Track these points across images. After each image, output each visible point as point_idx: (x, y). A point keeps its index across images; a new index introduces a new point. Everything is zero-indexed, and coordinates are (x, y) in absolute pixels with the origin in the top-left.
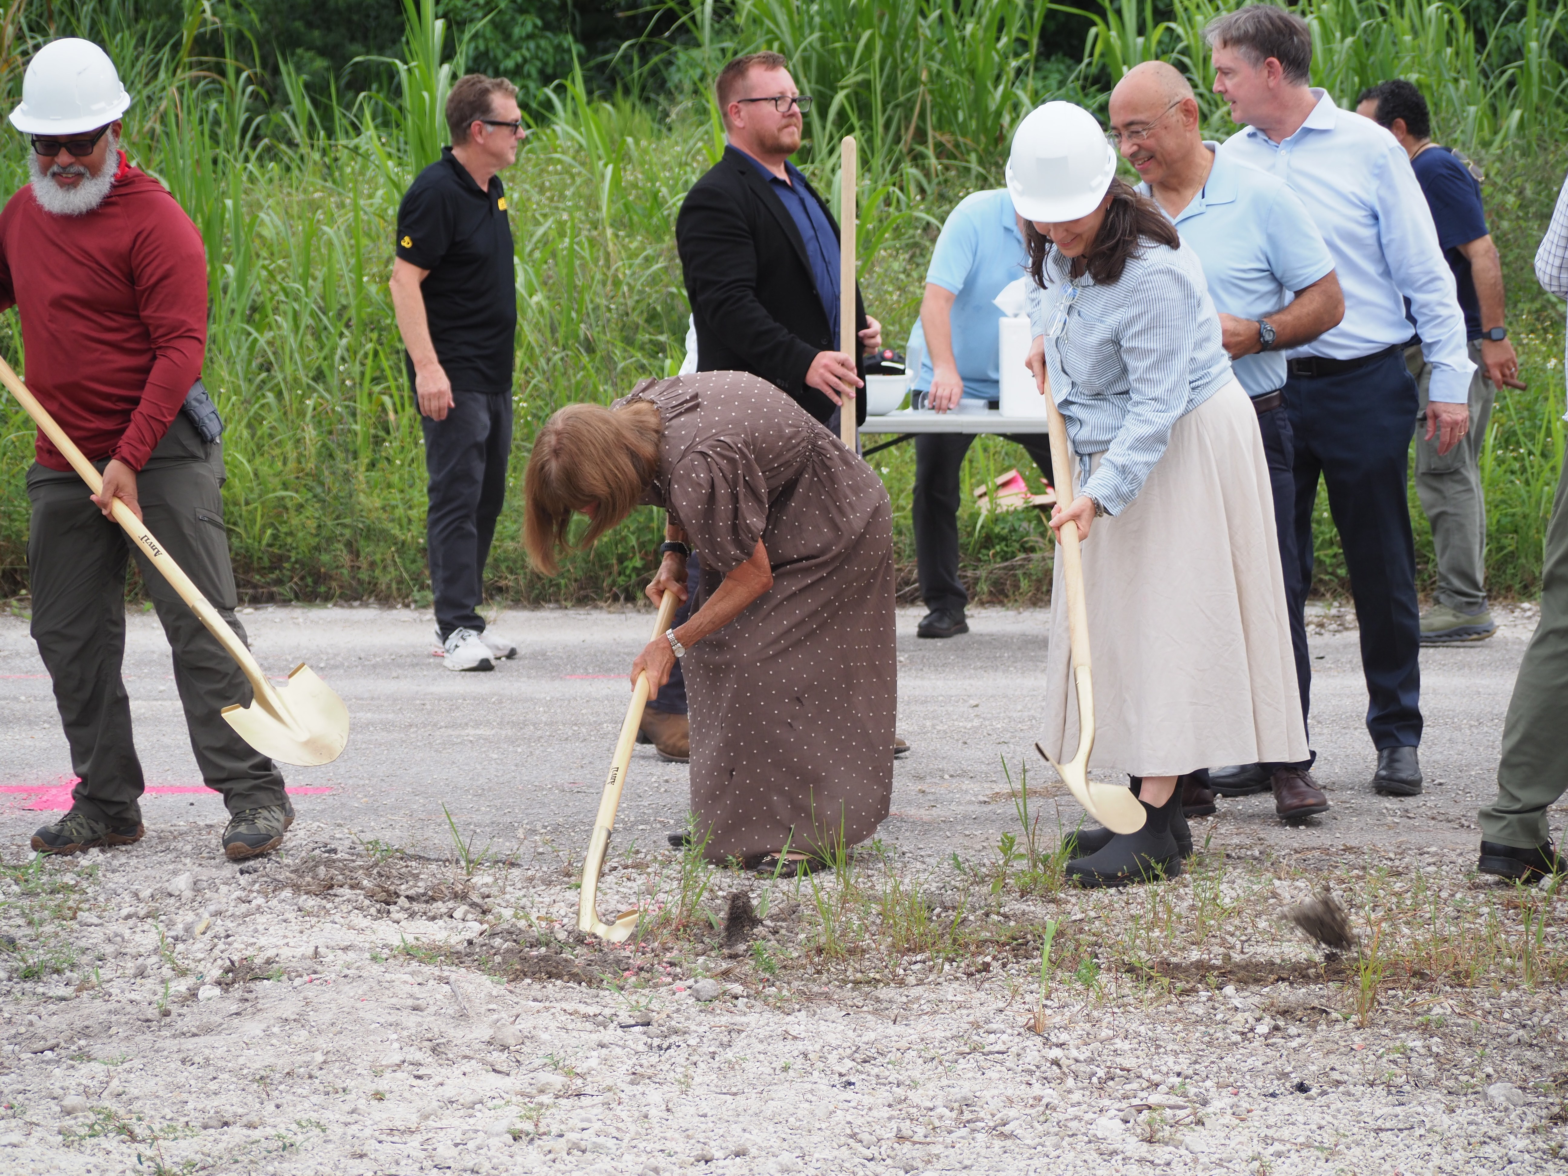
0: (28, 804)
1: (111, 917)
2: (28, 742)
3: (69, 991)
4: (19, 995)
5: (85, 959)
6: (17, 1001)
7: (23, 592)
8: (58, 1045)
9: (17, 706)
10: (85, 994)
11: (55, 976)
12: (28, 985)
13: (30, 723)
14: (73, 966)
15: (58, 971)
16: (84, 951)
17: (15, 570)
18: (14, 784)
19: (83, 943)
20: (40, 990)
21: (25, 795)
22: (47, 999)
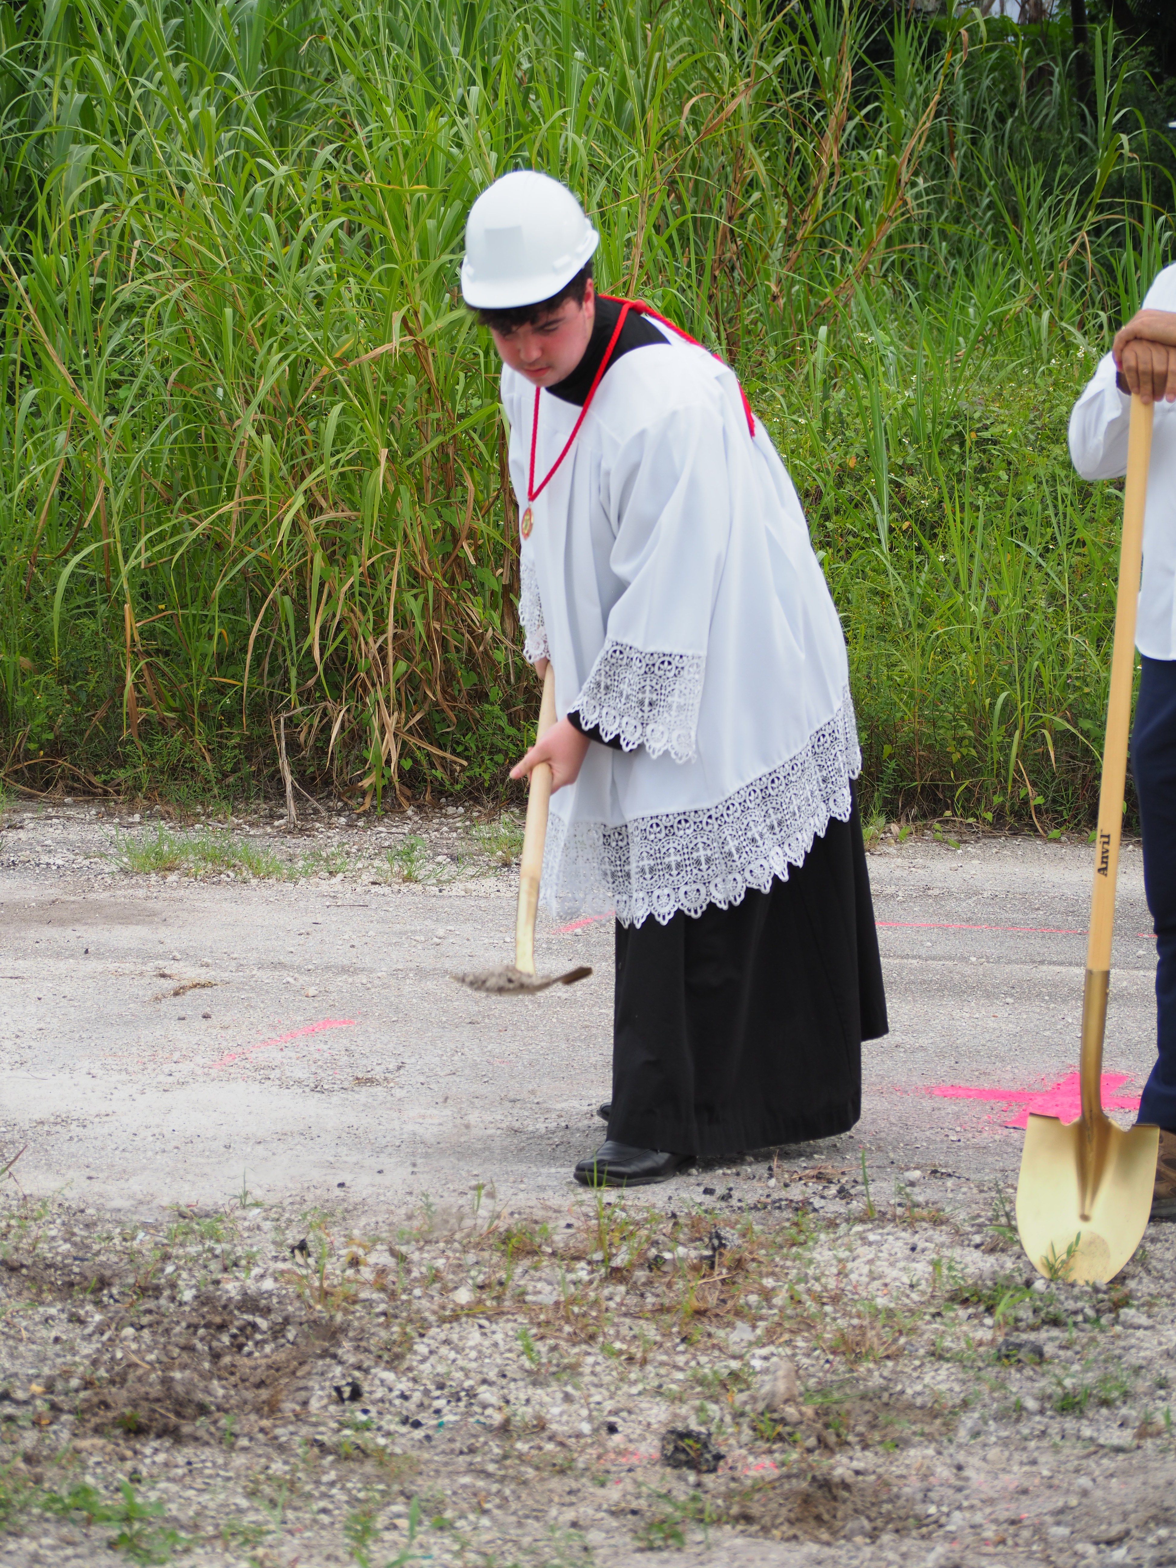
0: (1010, 1117)
1: (1164, 1317)
2: (991, 1024)
3: (1124, 1437)
4: (1057, 1439)
5: (1142, 1385)
6: (1056, 1449)
7: (948, 813)
8: (1127, 1533)
9: (968, 970)
10: (1149, 1443)
11: (1104, 1411)
12: (1070, 1423)
13: (988, 995)
14: (1127, 1396)
15: (1105, 1403)
16: (1137, 1370)
17: (937, 786)
18: (987, 1086)
19: (1134, 1358)
20: (1087, 1432)
21: (1003, 1104)
22: (1097, 1449)
